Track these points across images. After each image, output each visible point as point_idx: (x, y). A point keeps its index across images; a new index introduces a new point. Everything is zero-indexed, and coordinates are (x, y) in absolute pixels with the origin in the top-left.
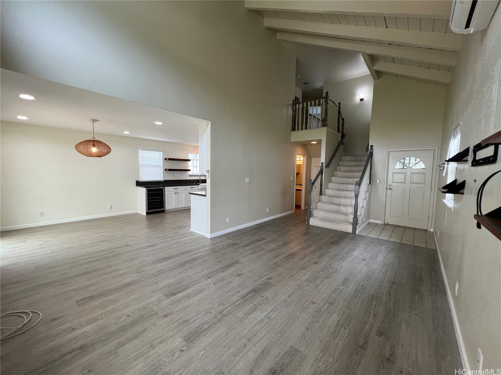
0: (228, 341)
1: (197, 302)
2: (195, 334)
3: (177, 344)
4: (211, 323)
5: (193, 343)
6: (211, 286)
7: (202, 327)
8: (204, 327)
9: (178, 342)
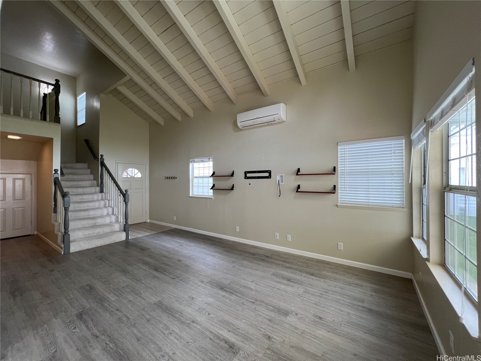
0: (279, 296)
1: (243, 321)
2: (280, 311)
3: (293, 319)
4: (266, 306)
5: (288, 310)
6: (213, 316)
7: (272, 310)
8: (272, 308)
9: (291, 319)
